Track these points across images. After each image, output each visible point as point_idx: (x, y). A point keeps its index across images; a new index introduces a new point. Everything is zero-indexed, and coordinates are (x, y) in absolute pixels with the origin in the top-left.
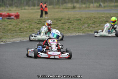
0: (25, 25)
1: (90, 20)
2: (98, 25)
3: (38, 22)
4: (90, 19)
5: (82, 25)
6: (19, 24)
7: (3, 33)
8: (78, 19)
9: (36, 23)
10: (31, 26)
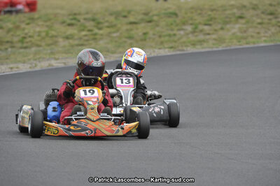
0: (38, 29)
1: (200, 14)
2: (219, 26)
3: (69, 22)
4: (199, 12)
5: (178, 27)
6: (23, 26)
8: (171, 13)
9: (64, 22)
10: (51, 30)
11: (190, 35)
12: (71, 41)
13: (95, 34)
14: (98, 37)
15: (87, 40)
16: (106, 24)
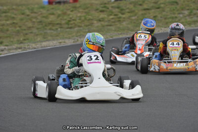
0: (79, 15)
3: (101, 9)
5: (179, 12)
6: (69, 12)
7: (38, 29)
8: (173, 2)
9: (97, 10)
10: (89, 15)
11: (187, 18)
12: (102, 23)
13: (120, 18)
14: (121, 19)
15: (114, 22)
16: (127, 10)
